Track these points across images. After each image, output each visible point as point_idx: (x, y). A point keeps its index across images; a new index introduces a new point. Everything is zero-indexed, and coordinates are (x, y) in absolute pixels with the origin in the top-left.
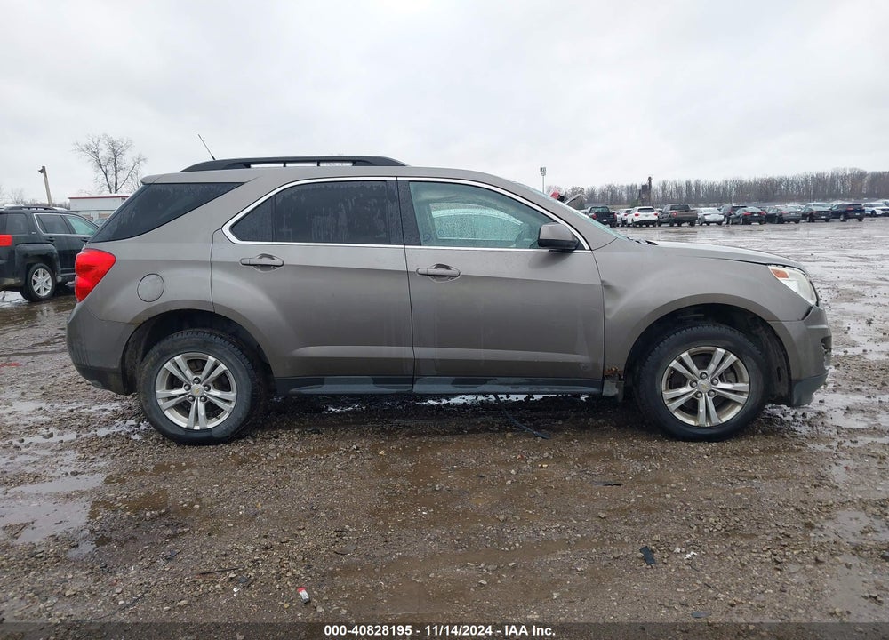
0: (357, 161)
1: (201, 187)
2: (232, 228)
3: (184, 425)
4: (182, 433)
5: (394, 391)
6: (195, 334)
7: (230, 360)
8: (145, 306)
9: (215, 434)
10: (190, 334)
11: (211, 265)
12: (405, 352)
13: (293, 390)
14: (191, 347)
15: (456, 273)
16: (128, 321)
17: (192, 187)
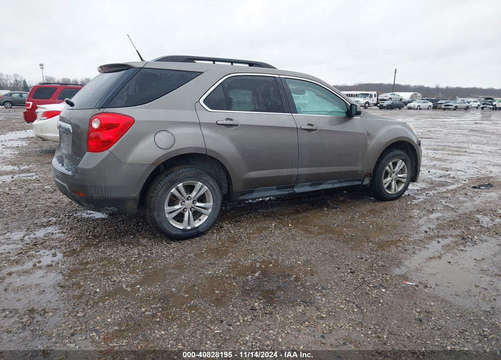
0: (251, 64)
1: (178, 73)
2: (205, 101)
3: (182, 228)
4: (180, 233)
5: (287, 192)
6: (190, 169)
7: (212, 183)
8: (164, 152)
9: (201, 230)
10: (187, 169)
11: (200, 124)
12: (293, 171)
13: (240, 198)
14: (190, 177)
15: (316, 129)
16: (151, 163)
17: (173, 73)
